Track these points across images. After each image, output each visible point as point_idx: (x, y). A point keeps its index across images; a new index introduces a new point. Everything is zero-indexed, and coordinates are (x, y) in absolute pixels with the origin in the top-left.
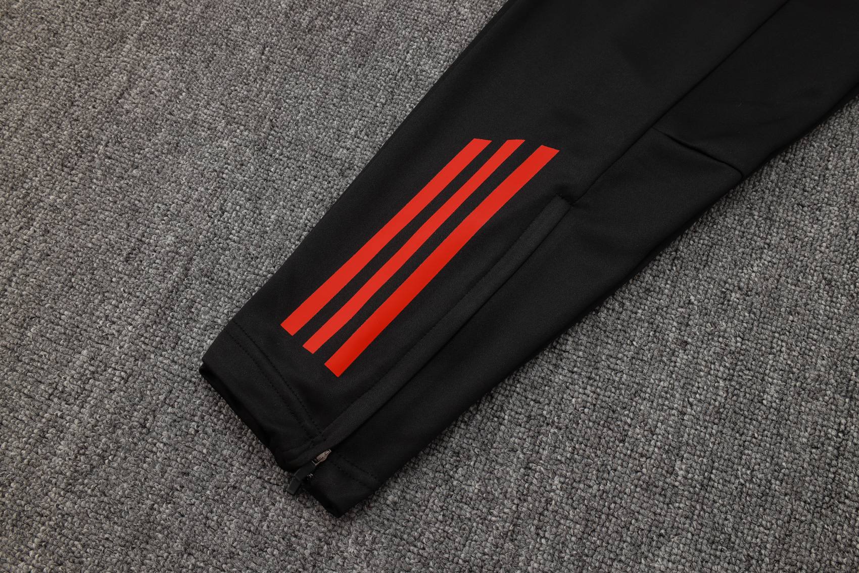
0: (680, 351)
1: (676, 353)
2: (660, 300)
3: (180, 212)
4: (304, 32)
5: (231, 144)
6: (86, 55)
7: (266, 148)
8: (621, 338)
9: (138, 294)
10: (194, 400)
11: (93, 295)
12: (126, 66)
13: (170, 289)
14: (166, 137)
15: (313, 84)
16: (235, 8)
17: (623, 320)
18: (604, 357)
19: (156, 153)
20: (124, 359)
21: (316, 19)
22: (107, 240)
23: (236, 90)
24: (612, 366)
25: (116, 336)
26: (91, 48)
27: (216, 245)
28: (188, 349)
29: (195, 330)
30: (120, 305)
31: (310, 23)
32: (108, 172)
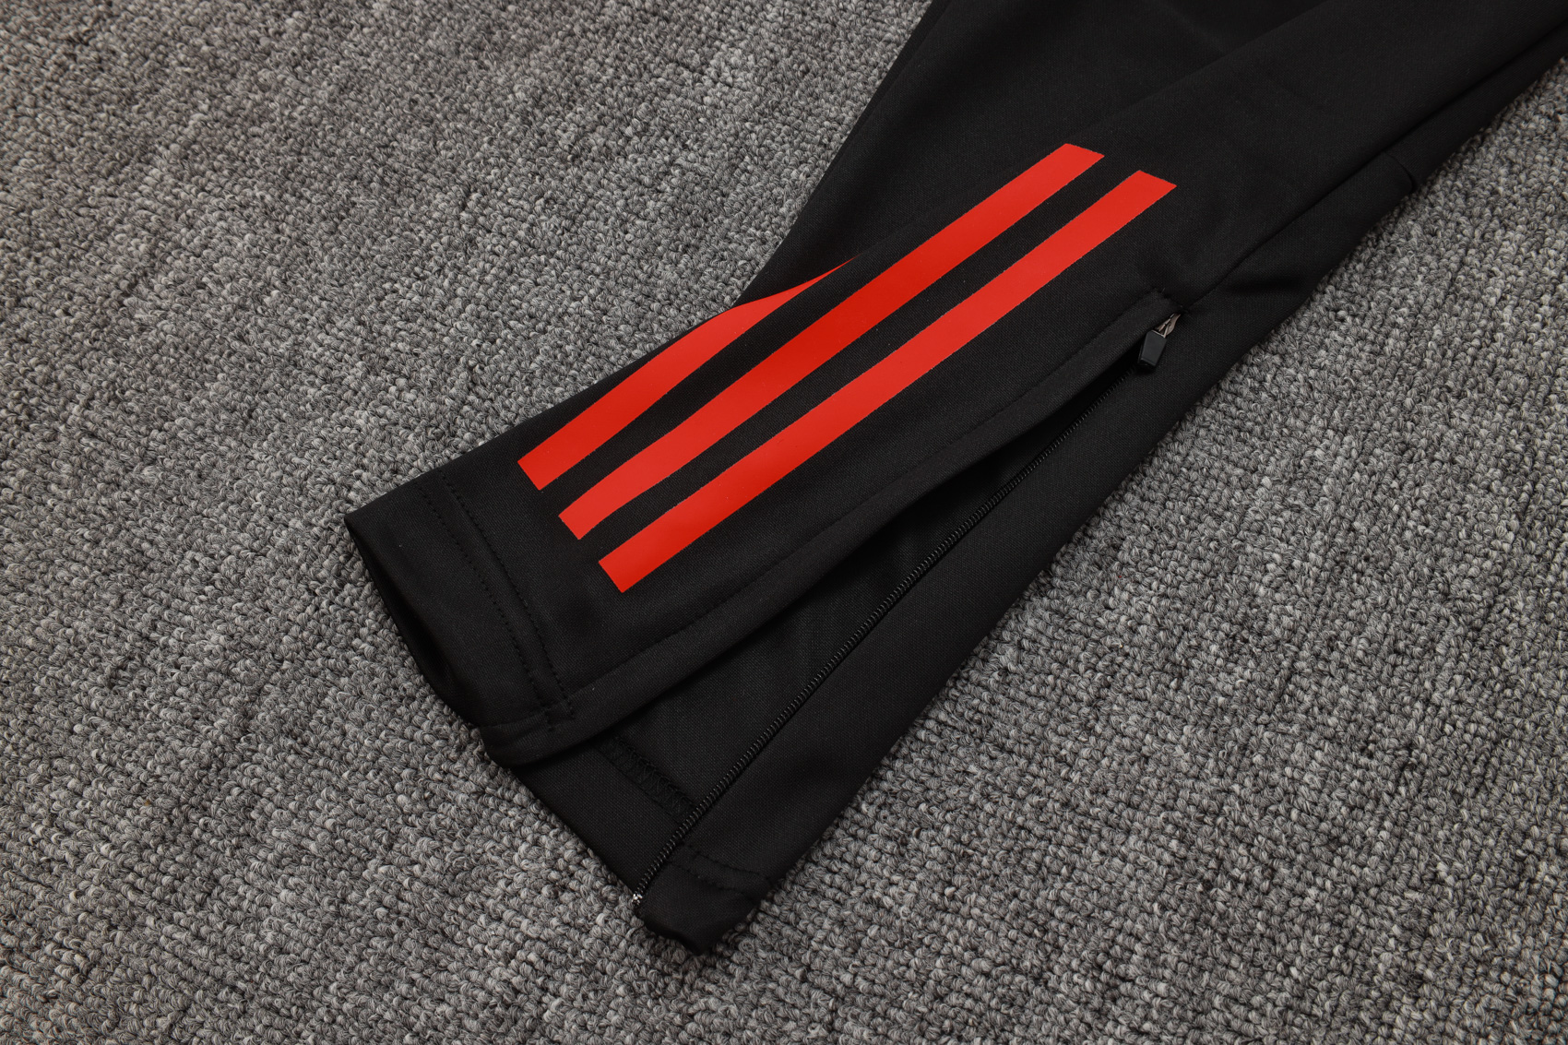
0: (1405, 999)
1: (1395, 1004)
2: (1362, 866)
3: (243, 575)
4: (563, 160)
5: (372, 419)
6: (58, 189)
7: (454, 435)
8: (1261, 954)
9: (129, 767)
10: (237, 1035)
11: (26, 763)
12: (148, 218)
13: (205, 760)
14: (226, 394)
15: (575, 286)
16: (407, 95)
17: (1271, 912)
18: (1217, 1001)
19: (200, 431)
20: (83, 923)
21: (593, 131)
22: (69, 631)
23: (395, 291)
24: (1235, 1024)
25: (71, 865)
26: (71, 172)
27: (319, 662)
28: (234, 909)
29: (255, 863)
30: (87, 793)
31: (577, 139)
32: (86, 468)
